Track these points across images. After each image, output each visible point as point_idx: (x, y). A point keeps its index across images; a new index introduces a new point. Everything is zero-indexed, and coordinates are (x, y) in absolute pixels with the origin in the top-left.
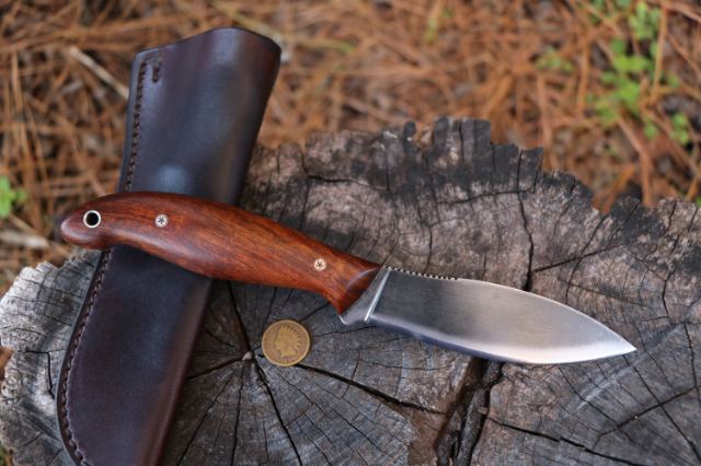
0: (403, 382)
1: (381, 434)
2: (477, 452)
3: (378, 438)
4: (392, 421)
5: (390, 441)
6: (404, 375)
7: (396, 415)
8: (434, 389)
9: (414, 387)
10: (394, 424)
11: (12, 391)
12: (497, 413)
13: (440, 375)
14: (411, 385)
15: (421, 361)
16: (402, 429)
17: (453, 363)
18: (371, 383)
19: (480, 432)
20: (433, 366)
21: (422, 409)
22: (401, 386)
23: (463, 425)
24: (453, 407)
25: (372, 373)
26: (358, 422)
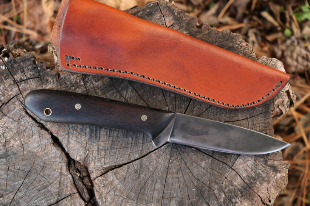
0: (115, 178)
1: (105, 155)
2: (71, 178)
3: (105, 152)
4: (106, 162)
5: (101, 156)
6: (117, 181)
7: (107, 166)
8: (103, 185)
9: (110, 179)
10: (104, 162)
11: (242, 47)
12: (76, 197)
13: (105, 192)
14: (111, 180)
15: (116, 190)
16: (101, 163)
17: (104, 200)
18: (125, 167)
19: (76, 186)
20: (110, 193)
21: (101, 176)
22: (114, 176)
23: (83, 183)
24: (92, 185)
25: (128, 171)
26: (116, 151)
